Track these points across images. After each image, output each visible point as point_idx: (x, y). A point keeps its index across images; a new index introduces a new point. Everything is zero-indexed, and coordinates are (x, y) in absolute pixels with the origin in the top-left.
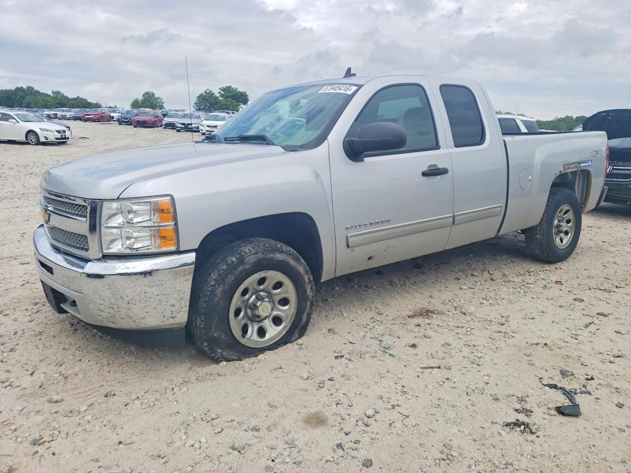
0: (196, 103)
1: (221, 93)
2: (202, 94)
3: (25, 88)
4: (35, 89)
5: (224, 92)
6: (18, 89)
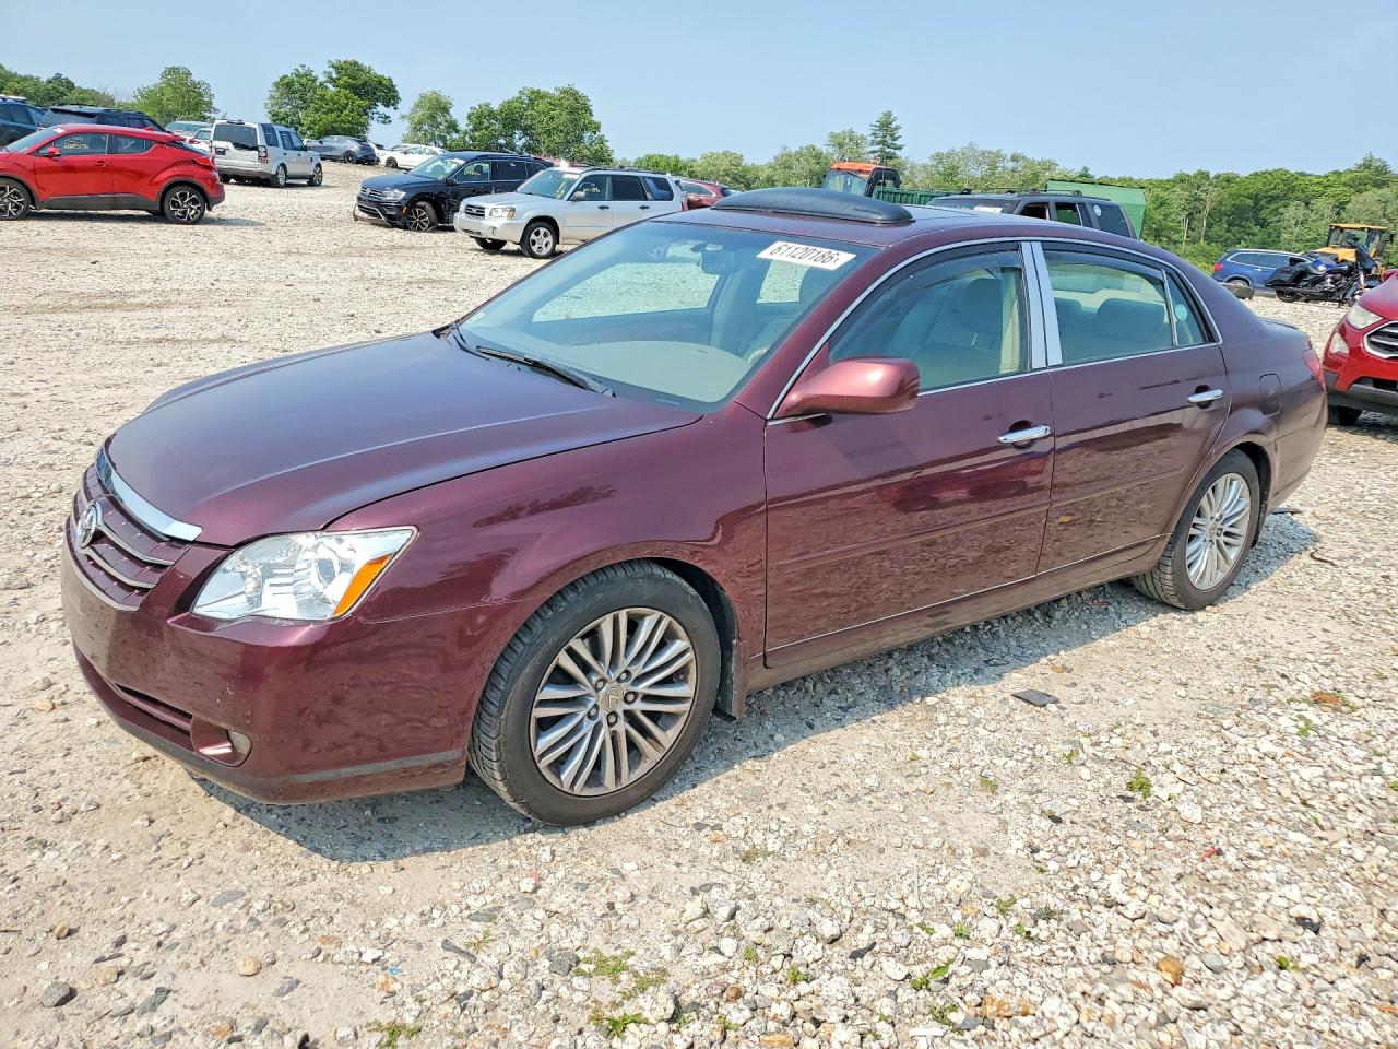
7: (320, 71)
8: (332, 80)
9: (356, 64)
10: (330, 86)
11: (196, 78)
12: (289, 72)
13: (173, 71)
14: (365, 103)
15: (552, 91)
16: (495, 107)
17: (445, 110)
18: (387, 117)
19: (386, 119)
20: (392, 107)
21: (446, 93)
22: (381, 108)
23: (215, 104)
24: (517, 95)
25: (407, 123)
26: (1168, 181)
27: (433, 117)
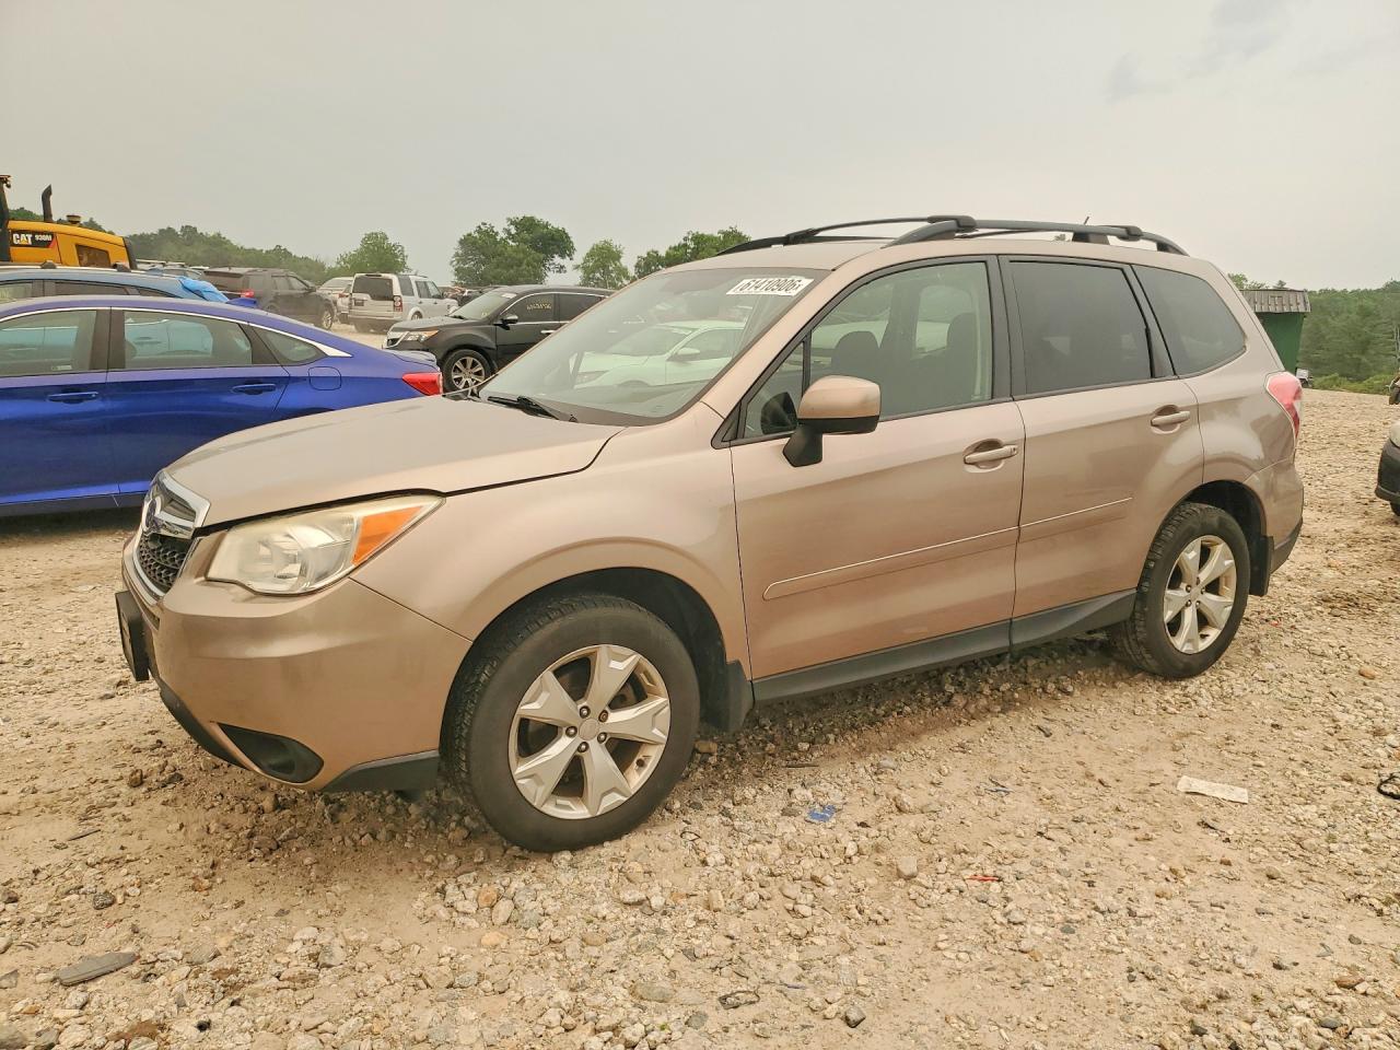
0: (457, 255)
1: (508, 231)
2: (469, 235)
3: (178, 229)
4: (199, 232)
5: (517, 228)
6: (161, 231)
7: (500, 227)
8: (512, 237)
9: (532, 219)
10: (510, 242)
11: (391, 241)
12: (472, 229)
13: (369, 237)
14: (542, 256)
15: (716, 235)
16: (662, 253)
17: (616, 256)
18: (562, 267)
19: (561, 269)
20: (568, 258)
21: (616, 242)
22: (557, 259)
23: (409, 263)
24: (683, 242)
25: (580, 273)
26: (1378, 290)
27: (605, 267)
